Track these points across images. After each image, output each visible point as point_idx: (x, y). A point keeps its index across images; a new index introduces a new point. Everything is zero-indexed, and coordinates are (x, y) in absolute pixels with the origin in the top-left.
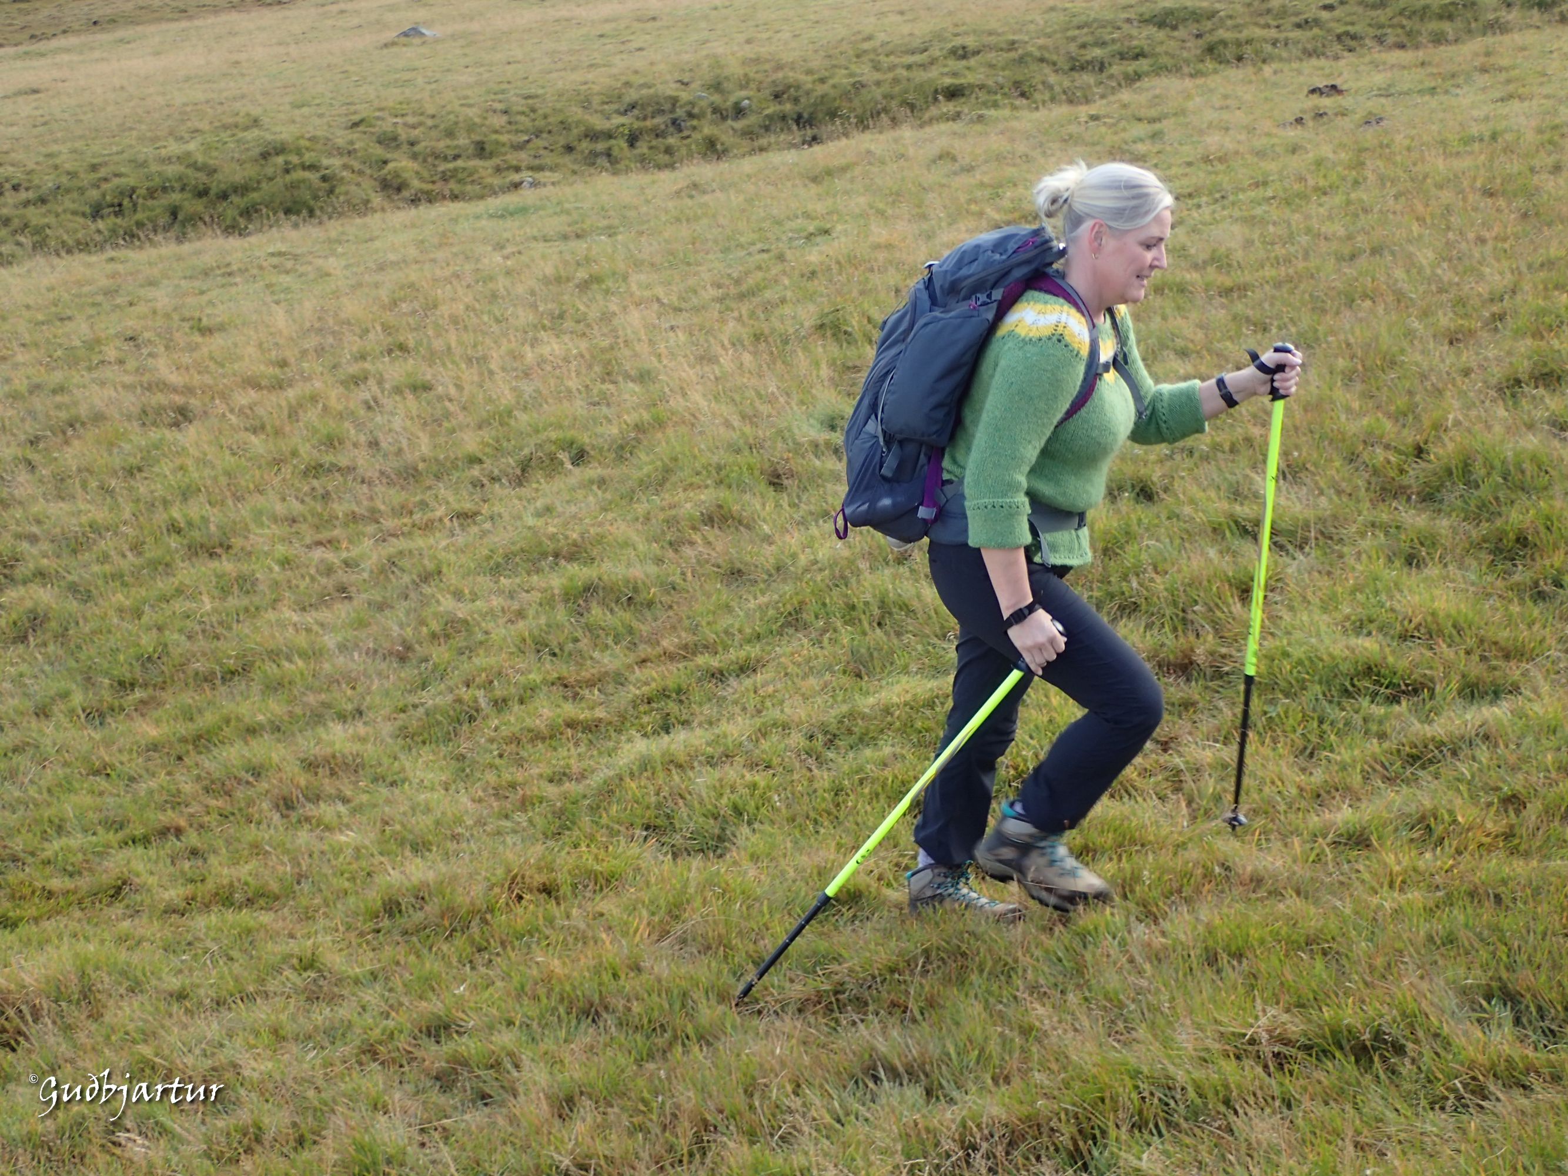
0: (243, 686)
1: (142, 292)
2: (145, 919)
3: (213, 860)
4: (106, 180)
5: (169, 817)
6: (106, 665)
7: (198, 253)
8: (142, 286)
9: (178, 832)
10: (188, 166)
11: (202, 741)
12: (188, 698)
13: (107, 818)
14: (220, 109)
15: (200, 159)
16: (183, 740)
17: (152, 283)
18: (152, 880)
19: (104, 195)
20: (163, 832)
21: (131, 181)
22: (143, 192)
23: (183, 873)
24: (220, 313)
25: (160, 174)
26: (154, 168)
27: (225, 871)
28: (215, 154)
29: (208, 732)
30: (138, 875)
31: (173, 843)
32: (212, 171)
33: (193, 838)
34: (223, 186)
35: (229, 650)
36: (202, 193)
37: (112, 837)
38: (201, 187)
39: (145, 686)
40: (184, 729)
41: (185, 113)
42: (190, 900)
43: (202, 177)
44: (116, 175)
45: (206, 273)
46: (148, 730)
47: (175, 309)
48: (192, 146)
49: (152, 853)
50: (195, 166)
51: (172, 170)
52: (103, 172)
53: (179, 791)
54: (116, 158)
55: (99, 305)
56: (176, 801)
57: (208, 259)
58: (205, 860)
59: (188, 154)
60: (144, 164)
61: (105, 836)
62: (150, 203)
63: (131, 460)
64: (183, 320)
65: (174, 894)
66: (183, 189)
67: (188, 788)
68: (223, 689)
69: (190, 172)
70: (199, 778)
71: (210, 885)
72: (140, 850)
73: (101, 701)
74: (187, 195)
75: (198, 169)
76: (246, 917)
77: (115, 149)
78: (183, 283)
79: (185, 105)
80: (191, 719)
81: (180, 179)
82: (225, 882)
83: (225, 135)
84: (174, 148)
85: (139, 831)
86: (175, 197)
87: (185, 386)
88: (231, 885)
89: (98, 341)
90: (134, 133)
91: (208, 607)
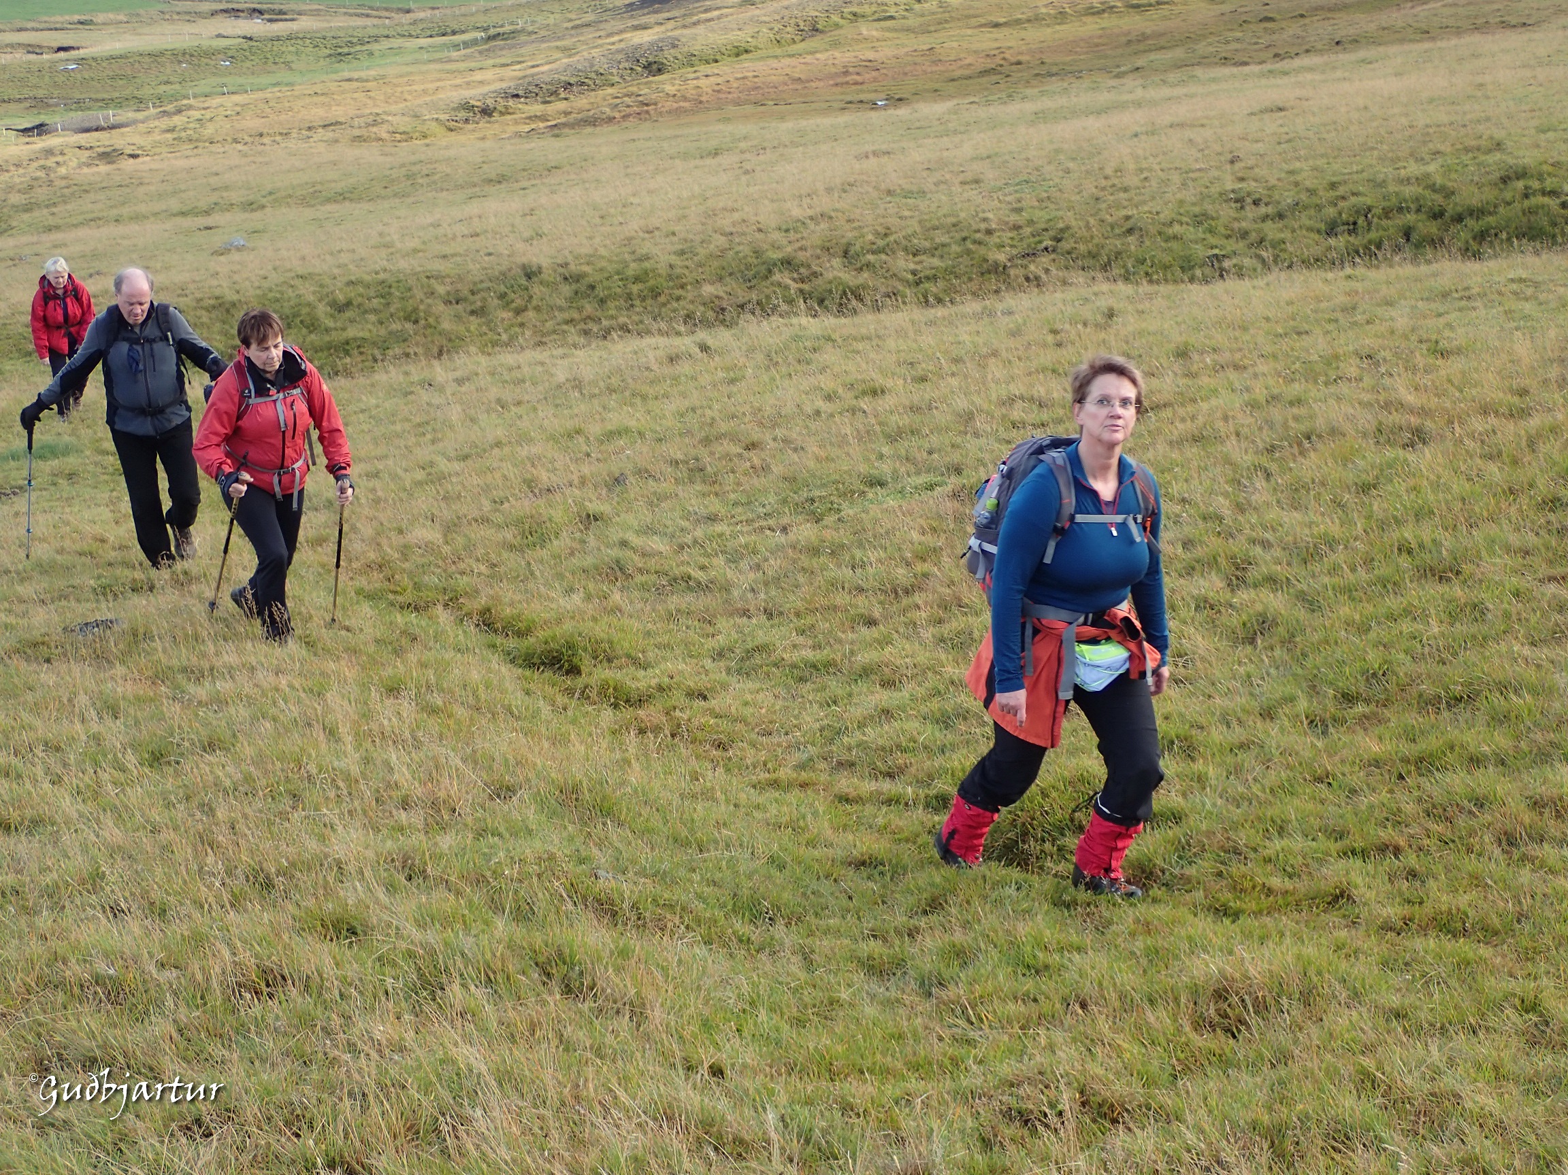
0: (1468, 715)
1: (1379, 311)
2: (1361, 932)
3: (1431, 883)
4: (1343, 198)
5: (1387, 834)
6: (1332, 676)
7: (1435, 275)
8: (1379, 305)
9: (1397, 851)
10: (1426, 187)
11: (1425, 764)
12: (1413, 719)
13: (1327, 826)
14: (1463, 131)
15: (1439, 181)
16: (1405, 760)
17: (1389, 303)
18: (1371, 895)
19: (1340, 214)
20: (1383, 849)
21: (1369, 201)
22: (1378, 211)
23: (1401, 893)
24: (1459, 337)
25: (1397, 194)
26: (1392, 188)
27: (1444, 898)
28: (1454, 176)
29: (1431, 755)
30: (1356, 887)
31: (1390, 861)
32: (1449, 193)
33: (1411, 859)
34: (1459, 209)
35: (1456, 678)
36: (1437, 215)
37: (1334, 847)
38: (1437, 209)
39: (1367, 701)
40: (1406, 749)
41: (1428, 134)
42: (1407, 921)
43: (1439, 199)
44: (1354, 194)
45: (1445, 295)
46: (1371, 745)
47: (1413, 330)
48: (1431, 168)
49: (1370, 867)
50: (1433, 188)
51: (1409, 191)
52: (1341, 191)
53: (1399, 810)
54: (1355, 177)
55: (1336, 321)
56: (1396, 819)
57: (1445, 282)
58: (1423, 882)
59: (1427, 175)
60: (1383, 184)
61: (1324, 843)
62: (1384, 222)
63: (1364, 476)
64: (1421, 341)
65: (1393, 912)
66: (1418, 210)
67: (1410, 808)
68: (1446, 714)
69: (1427, 193)
70: (1420, 800)
71: (1428, 908)
72: (1359, 863)
73: (1325, 710)
74: (1422, 216)
75: (1434, 191)
76: (1464, 947)
77: (1355, 168)
78: (1420, 304)
79: (1427, 126)
80: (1414, 741)
81: (1417, 199)
82: (1444, 908)
83: (1466, 158)
84: (1413, 169)
85: (1359, 844)
86: (1410, 218)
87: (1423, 408)
88: (1450, 912)
89: (1336, 357)
90: (1376, 153)
91: (1436, 630)
